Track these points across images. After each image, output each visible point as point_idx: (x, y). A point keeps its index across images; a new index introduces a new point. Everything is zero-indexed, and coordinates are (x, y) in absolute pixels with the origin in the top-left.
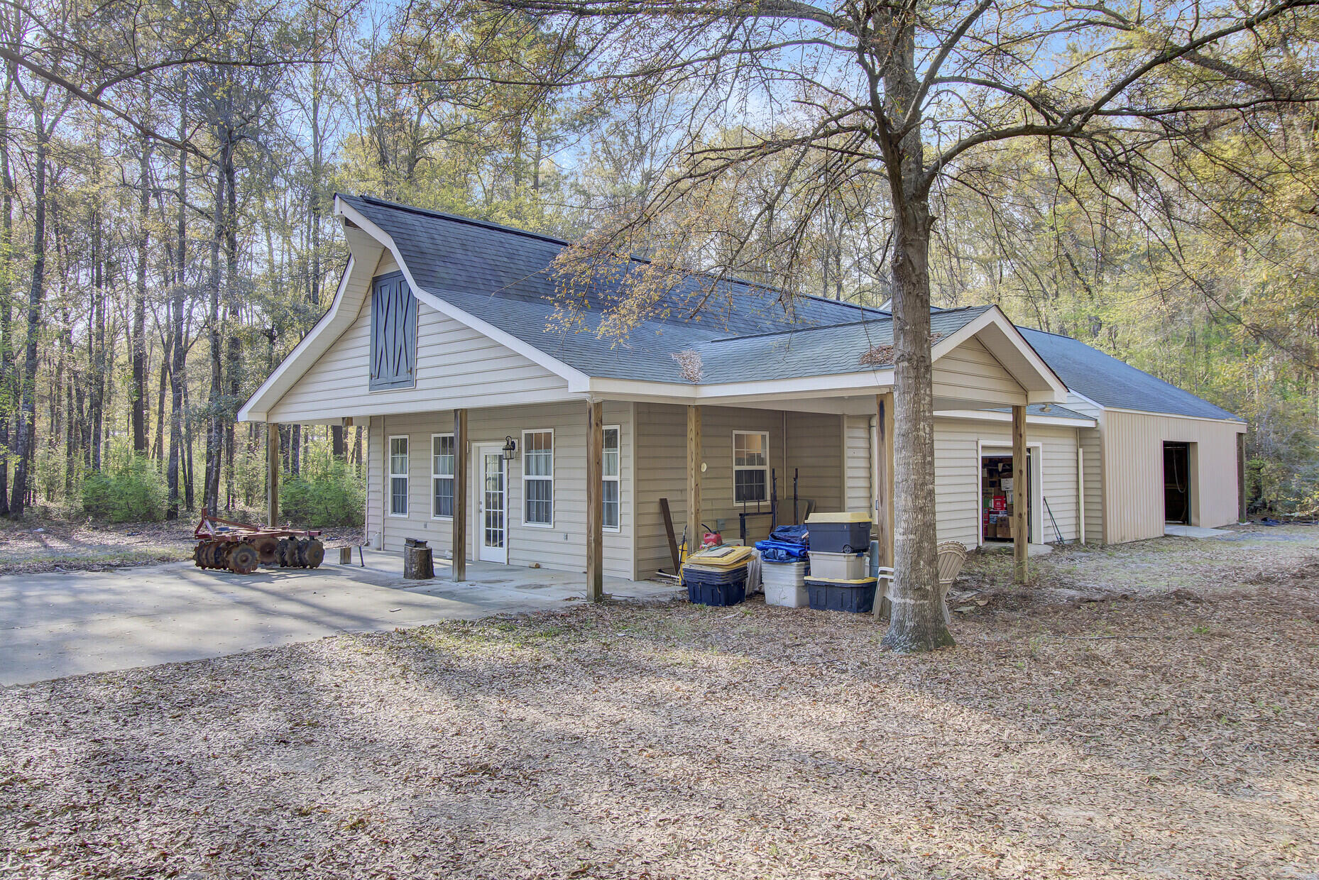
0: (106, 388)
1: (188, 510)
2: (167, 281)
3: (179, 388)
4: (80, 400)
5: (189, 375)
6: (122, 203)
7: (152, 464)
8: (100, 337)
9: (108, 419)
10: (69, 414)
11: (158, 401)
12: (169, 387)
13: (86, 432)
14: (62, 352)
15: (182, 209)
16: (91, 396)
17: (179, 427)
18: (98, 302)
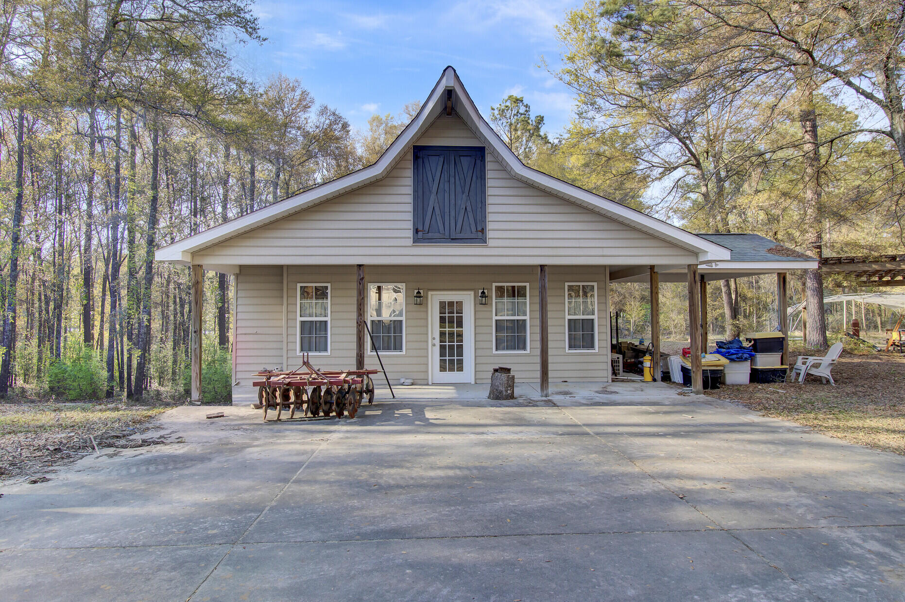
0: (65, 294)
1: (121, 390)
2: (107, 209)
3: (114, 293)
4: (47, 304)
5: (122, 284)
6: (77, 148)
7: (96, 353)
8: (61, 254)
9: (66, 318)
10: (40, 314)
11: (100, 304)
12: (108, 293)
13: (51, 328)
14: (35, 265)
15: (118, 152)
16: (55, 300)
17: (115, 324)
18: (60, 225)
